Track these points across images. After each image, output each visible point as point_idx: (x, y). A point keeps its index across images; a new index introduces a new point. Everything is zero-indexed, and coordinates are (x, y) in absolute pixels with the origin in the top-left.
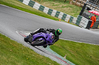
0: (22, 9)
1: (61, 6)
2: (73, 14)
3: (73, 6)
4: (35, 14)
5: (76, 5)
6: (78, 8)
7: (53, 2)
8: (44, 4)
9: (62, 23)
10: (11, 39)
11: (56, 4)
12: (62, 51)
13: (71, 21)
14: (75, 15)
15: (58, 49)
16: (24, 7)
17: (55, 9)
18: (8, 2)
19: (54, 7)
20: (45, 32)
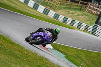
0: (37, 17)
1: (76, 14)
2: (89, 22)
3: (88, 14)
4: (50, 22)
5: (91, 13)
6: (94, 16)
7: (68, 10)
8: (59, 12)
9: (78, 31)
10: (26, 48)
11: (71, 12)
12: (78, 61)
13: (86, 29)
14: (91, 23)
15: (73, 59)
16: (39, 15)
17: (70, 17)
18: (23, 10)
19: (69, 15)
20: (43, 31)
